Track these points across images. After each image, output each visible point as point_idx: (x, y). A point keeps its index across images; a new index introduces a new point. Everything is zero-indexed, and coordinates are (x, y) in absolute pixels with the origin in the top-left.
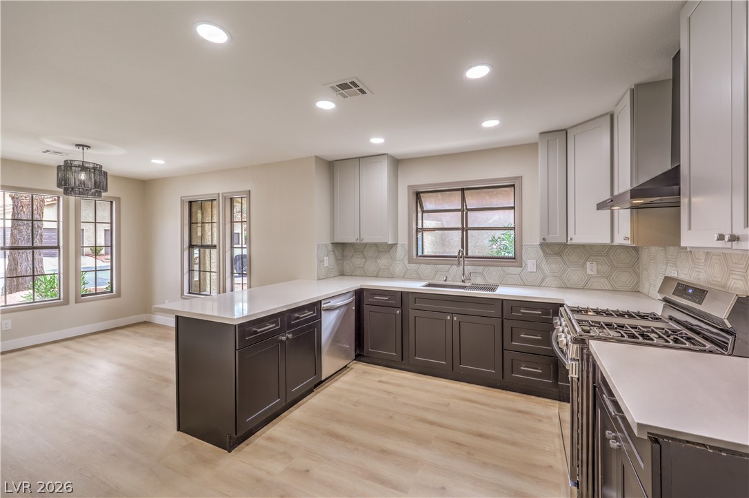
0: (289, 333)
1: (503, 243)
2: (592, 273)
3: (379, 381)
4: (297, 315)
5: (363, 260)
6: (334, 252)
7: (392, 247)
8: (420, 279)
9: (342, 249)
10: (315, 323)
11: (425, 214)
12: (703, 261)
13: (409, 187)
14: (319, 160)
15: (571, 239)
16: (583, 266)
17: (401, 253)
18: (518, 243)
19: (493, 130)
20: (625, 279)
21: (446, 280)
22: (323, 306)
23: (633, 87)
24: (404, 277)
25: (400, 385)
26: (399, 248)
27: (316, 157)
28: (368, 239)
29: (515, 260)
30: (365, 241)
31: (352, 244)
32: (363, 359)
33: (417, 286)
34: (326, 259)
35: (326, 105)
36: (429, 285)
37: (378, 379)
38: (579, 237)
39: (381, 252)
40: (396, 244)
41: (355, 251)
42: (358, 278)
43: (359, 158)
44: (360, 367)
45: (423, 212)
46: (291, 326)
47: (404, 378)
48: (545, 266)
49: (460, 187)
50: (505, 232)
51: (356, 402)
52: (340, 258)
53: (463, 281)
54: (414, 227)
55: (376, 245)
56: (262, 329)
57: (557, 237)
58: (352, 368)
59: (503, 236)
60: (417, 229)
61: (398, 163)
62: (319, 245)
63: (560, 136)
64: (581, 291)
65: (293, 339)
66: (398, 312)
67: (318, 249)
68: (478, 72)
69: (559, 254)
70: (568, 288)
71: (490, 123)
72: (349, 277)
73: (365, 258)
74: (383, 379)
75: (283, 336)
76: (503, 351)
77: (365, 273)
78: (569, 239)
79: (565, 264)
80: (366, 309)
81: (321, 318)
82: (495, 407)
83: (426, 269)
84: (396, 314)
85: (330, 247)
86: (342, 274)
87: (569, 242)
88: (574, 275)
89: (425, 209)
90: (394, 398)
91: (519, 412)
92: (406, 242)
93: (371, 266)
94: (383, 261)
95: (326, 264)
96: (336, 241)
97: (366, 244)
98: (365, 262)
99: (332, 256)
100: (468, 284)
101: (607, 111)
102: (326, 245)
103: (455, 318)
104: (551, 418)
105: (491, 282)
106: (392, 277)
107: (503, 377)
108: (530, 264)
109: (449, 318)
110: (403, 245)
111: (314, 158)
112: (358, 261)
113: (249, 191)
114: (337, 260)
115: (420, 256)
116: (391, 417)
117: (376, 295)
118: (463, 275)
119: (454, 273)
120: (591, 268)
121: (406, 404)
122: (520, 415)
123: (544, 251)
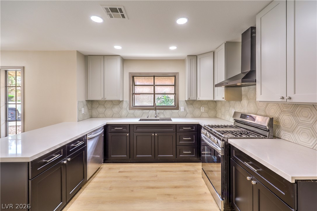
0: (68, 158)
1: (162, 100)
2: (203, 111)
3: (119, 172)
4: (73, 145)
5: (104, 109)
6: (87, 105)
7: (120, 102)
8: (135, 117)
9: (91, 103)
10: (84, 148)
11: (135, 87)
12: (246, 106)
13: (130, 73)
14: (79, 53)
15: (199, 98)
16: (200, 109)
17: (125, 105)
18: (176, 100)
19: (173, 51)
20: (212, 113)
21: (148, 117)
22: (88, 137)
23: (226, 42)
24: (127, 117)
25: (131, 172)
26: (124, 103)
27: (77, 51)
28: (108, 98)
29: (176, 107)
30: (107, 99)
31: (97, 101)
32: (107, 161)
33: (136, 121)
34: (83, 109)
35: (97, 19)
36: (140, 120)
37: (118, 171)
38: (201, 97)
39: (114, 105)
40: (123, 101)
41: (99, 105)
42: (102, 118)
43: (104, 56)
44: (106, 166)
45: (135, 85)
46: (69, 153)
47: (131, 167)
48: (187, 109)
49: (153, 75)
50: (163, 95)
51: (110, 188)
52: (90, 108)
53: (156, 117)
54: (132, 92)
55: (112, 101)
56: (50, 160)
57: (193, 98)
58: (102, 168)
59: (163, 97)
60: (133, 93)
61: (125, 61)
62: (79, 102)
63: (194, 58)
64: (199, 118)
65: (71, 160)
66: (128, 135)
67: (78, 104)
68: (182, 21)
69: (192, 104)
70: (195, 117)
71: (173, 48)
72: (96, 118)
73: (105, 108)
74: (121, 170)
75: (64, 160)
76: (176, 147)
77: (105, 116)
78: (198, 98)
79: (194, 108)
80: (110, 135)
81: (87, 144)
82: (176, 171)
83: (138, 112)
84: (126, 136)
85: (85, 103)
86: (91, 117)
87: (198, 99)
88: (197, 112)
89: (135, 84)
90: (130, 179)
91: (185, 171)
92: (128, 100)
93: (109, 112)
94: (116, 109)
95: (83, 112)
96: (89, 99)
97: (106, 101)
98: (105, 110)
99: (86, 107)
100: (159, 118)
101: (212, 50)
102: (83, 102)
103: (156, 135)
104: (197, 171)
105: (167, 116)
106: (121, 117)
107: (176, 157)
108: (182, 108)
109: (153, 135)
110: (126, 101)
111: (76, 52)
112: (101, 110)
113: (24, 67)
114: (89, 109)
115: (134, 106)
116: (132, 191)
117: (116, 127)
118: (156, 114)
119: (152, 114)
120: (203, 109)
121: (137, 181)
122: (186, 172)
123: (187, 103)
